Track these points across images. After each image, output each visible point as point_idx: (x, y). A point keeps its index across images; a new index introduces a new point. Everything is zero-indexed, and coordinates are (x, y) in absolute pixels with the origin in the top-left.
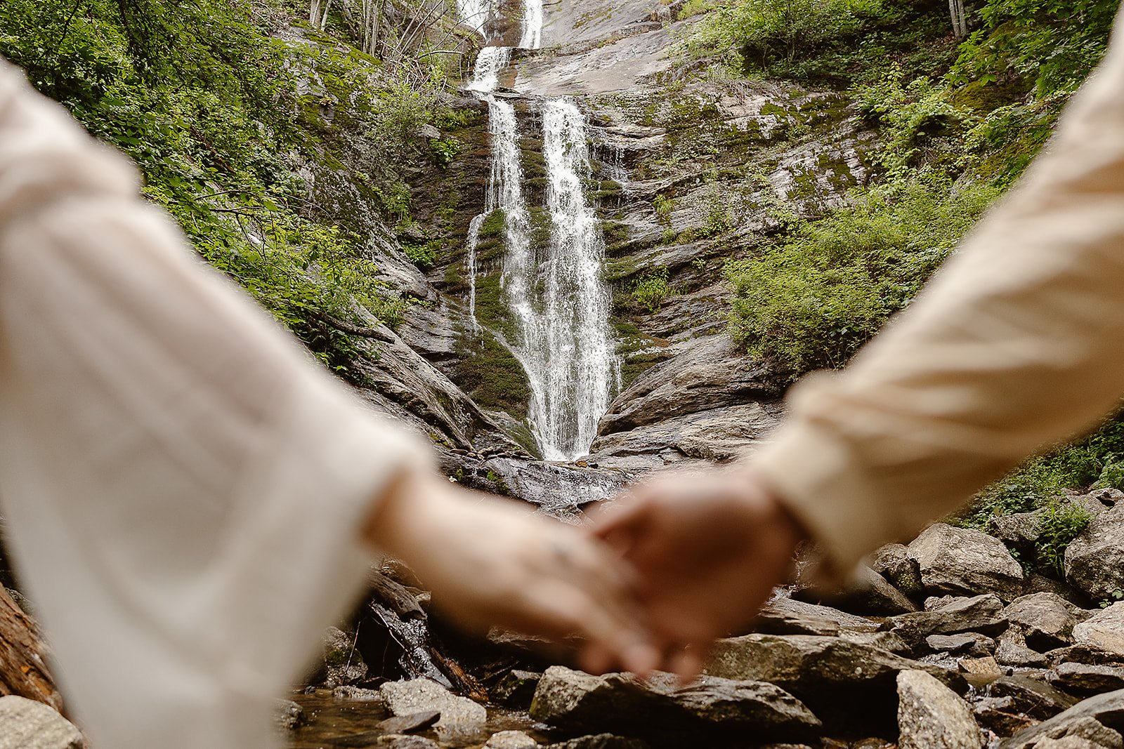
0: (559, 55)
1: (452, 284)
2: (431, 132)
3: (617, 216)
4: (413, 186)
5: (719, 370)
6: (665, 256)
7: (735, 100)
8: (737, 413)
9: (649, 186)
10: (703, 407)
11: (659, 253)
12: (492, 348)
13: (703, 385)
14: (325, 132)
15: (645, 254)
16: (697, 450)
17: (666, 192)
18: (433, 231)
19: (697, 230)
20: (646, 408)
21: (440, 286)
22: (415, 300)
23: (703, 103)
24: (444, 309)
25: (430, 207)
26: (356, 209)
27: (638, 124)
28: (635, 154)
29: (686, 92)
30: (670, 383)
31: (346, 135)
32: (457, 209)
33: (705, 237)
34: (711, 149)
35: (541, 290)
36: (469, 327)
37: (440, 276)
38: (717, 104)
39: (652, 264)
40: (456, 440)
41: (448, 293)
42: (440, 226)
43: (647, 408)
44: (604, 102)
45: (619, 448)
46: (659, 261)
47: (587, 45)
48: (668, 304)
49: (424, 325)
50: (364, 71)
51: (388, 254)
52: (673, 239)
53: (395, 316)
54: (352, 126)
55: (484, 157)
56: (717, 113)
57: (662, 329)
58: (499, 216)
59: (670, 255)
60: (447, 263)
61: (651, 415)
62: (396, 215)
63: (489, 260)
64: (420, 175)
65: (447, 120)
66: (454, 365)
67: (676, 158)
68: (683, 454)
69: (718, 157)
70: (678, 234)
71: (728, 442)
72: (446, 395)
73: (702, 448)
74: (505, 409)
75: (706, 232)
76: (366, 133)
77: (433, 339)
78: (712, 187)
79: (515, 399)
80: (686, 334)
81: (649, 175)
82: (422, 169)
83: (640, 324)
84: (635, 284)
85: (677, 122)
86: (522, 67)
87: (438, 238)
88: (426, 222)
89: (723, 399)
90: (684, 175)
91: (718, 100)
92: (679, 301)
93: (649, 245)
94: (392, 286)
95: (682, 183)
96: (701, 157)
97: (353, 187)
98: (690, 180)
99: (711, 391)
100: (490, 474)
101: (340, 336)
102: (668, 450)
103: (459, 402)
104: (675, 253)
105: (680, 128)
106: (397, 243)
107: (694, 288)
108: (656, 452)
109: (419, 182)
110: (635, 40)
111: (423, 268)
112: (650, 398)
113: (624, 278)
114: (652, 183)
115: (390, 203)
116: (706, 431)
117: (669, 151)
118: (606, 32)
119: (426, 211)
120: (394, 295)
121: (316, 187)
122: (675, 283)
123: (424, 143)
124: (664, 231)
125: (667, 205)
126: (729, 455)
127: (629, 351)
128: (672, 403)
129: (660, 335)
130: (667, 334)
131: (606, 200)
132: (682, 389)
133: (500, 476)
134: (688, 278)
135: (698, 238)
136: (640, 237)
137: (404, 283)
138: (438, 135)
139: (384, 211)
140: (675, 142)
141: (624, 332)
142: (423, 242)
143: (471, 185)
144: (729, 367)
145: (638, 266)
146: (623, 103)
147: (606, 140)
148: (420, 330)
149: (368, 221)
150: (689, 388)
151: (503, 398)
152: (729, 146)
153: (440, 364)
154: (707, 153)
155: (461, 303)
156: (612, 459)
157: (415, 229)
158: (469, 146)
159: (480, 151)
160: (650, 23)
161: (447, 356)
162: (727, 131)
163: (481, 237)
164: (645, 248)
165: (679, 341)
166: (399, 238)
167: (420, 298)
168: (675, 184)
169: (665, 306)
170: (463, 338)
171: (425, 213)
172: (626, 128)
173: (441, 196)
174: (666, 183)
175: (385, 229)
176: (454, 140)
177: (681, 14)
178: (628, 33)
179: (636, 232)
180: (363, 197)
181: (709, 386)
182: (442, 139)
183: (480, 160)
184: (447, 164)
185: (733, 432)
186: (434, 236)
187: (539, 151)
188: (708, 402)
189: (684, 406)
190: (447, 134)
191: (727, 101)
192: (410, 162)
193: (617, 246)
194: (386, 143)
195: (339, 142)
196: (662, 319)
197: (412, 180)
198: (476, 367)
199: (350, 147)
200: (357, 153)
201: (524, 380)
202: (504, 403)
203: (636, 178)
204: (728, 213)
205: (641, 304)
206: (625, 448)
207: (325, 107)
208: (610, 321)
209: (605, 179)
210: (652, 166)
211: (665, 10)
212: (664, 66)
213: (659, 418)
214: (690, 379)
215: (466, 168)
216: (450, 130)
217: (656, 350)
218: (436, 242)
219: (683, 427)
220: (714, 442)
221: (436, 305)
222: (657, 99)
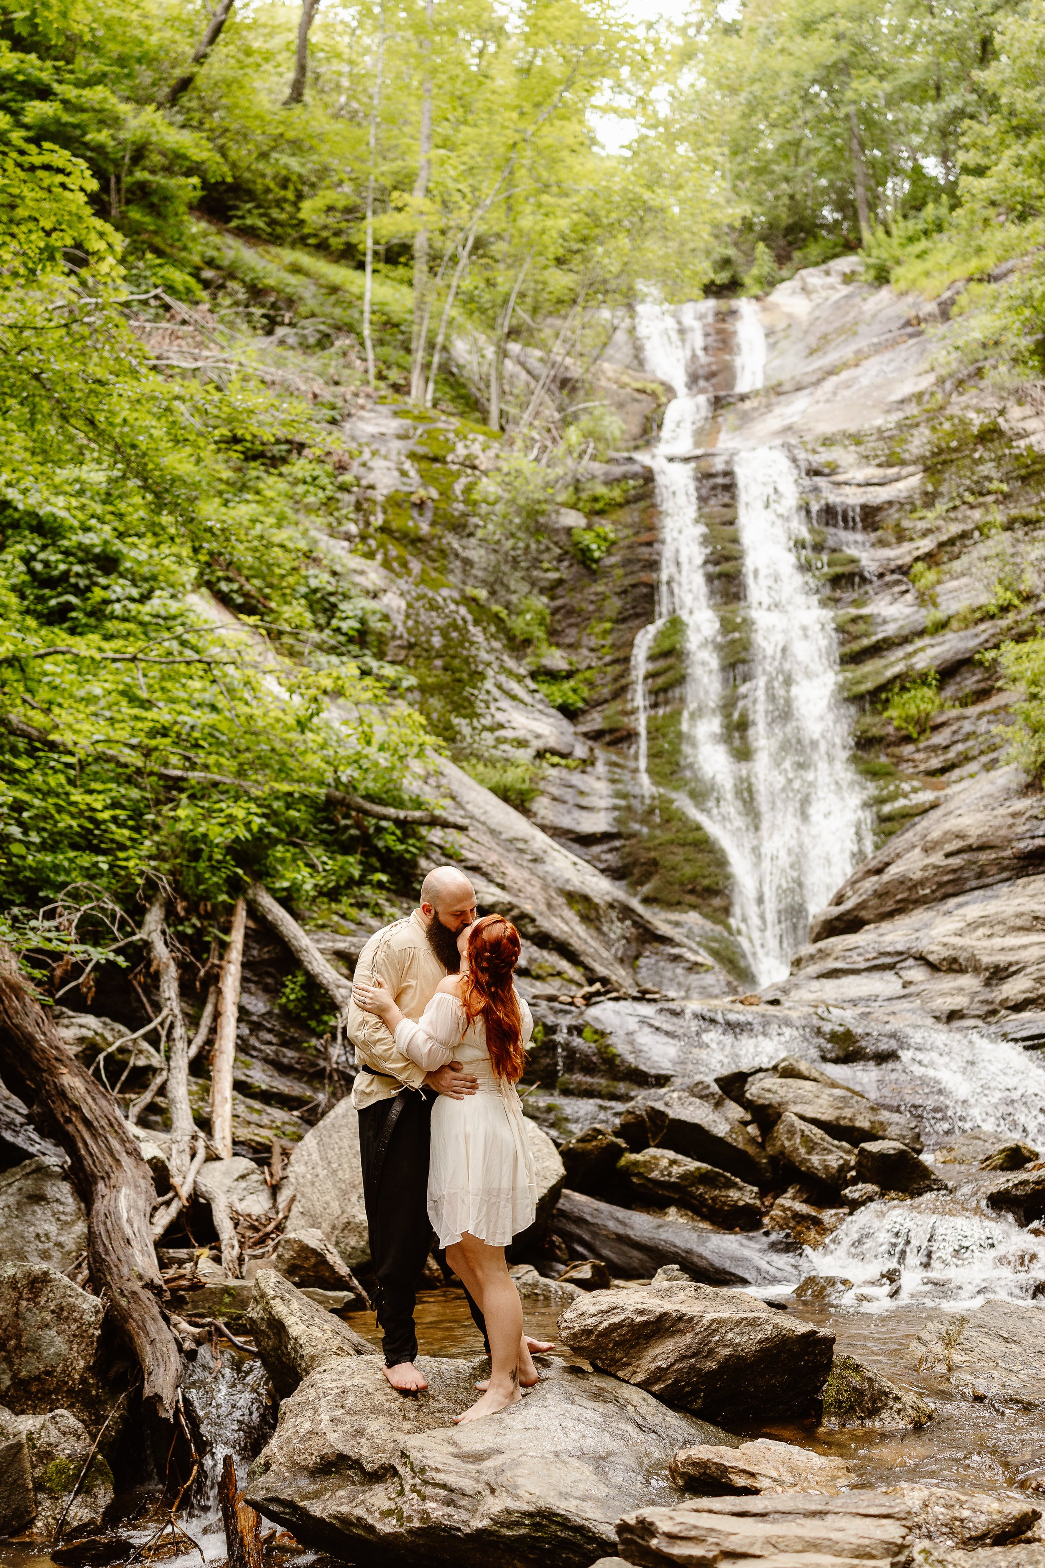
0: (779, 394)
1: (611, 731)
2: (573, 519)
3: (855, 603)
4: (553, 598)
5: (996, 823)
6: (931, 652)
7: (1028, 410)
8: (1031, 889)
9: (902, 553)
10: (974, 883)
11: (922, 649)
12: (671, 817)
13: (970, 849)
14: (420, 540)
15: (900, 653)
16: (955, 960)
17: (929, 558)
18: (584, 658)
19: (980, 608)
20: (878, 895)
21: (595, 736)
22: (556, 759)
23: (977, 421)
24: (601, 768)
25: (576, 625)
26: (465, 639)
27: (880, 465)
28: (878, 509)
29: (954, 410)
30: (918, 850)
31: (453, 541)
32: (617, 621)
33: (992, 617)
34: (995, 485)
35: (743, 726)
36: (636, 791)
37: (596, 721)
38: (1000, 420)
39: (911, 667)
40: (587, 968)
41: (609, 744)
42: (592, 650)
43: (881, 895)
44: (828, 442)
45: (831, 964)
46: (921, 662)
47: (819, 375)
48: (943, 725)
49: (569, 795)
50: (476, 448)
51: (514, 698)
52: (942, 626)
53: (525, 786)
54: (459, 527)
55: (649, 544)
56: (1000, 433)
57: (936, 763)
58: (676, 625)
59: (937, 650)
60: (606, 701)
61: (890, 905)
62: (528, 642)
63: (665, 690)
64: (560, 582)
65: (596, 499)
66: (616, 849)
67: (941, 506)
68: (934, 967)
69: (1007, 496)
70: (949, 618)
71: (1012, 940)
72: (586, 899)
73: (963, 957)
74: (694, 907)
75: (993, 609)
76: (480, 533)
77: (584, 814)
78: (1000, 541)
79: (711, 892)
80: (973, 767)
81: (901, 536)
82: (564, 572)
83: (900, 760)
84: (887, 700)
85: (938, 454)
86: (728, 418)
87: (590, 668)
88: (572, 647)
89: (1003, 869)
90: (955, 529)
91: (1002, 412)
92: (958, 719)
93: (906, 640)
94: (521, 743)
95: (951, 542)
96: (981, 499)
97: (463, 610)
98: (964, 535)
99: (984, 857)
100: (587, 1032)
101: (385, 829)
102: (911, 962)
103: (611, 906)
104: (945, 647)
105: (944, 463)
106: (529, 681)
107: (982, 695)
108: (891, 967)
109: (559, 591)
110: (888, 355)
111: (569, 713)
112: (886, 877)
113: (869, 692)
114: (906, 546)
115: (519, 625)
116: (973, 926)
117: (930, 499)
118: (847, 351)
119: (573, 632)
120: (524, 755)
121: (408, 616)
122: (950, 690)
123: (563, 538)
124: (927, 616)
125: (931, 576)
126: (1010, 964)
127: (882, 801)
128: (922, 883)
129: (932, 773)
130: (943, 771)
131: (836, 581)
132: (937, 858)
133: (603, 1034)
134: (970, 682)
135: (982, 620)
136: (890, 630)
137: (538, 736)
138: (583, 522)
139: (511, 638)
140: (937, 484)
141: (874, 774)
142: (570, 675)
143: (634, 586)
144: (1014, 815)
145: (889, 673)
146: (857, 439)
147: (833, 497)
148: (564, 802)
149: (484, 656)
150: (948, 855)
151: (692, 892)
152: (1024, 479)
153: (596, 849)
154: (989, 493)
155: (626, 757)
156: (816, 985)
157: (556, 659)
158: (629, 532)
159: (645, 537)
160: (910, 330)
161: (606, 837)
162: (1017, 457)
163: (651, 658)
164: (900, 644)
165: (961, 779)
166: (533, 675)
167: (563, 756)
168: (941, 545)
169: (936, 728)
170: (629, 808)
171: (572, 635)
172: (861, 474)
173: (591, 608)
174: (926, 545)
175: (510, 663)
176: (606, 527)
177: (955, 310)
178: (877, 349)
179: (885, 622)
180: (476, 622)
181: (981, 848)
182: (589, 527)
183: (645, 550)
184: (597, 561)
185: (1019, 922)
186: (583, 666)
187: (731, 523)
188: (980, 875)
189: (940, 885)
190: (596, 519)
191: (1015, 412)
192: (546, 565)
193: (856, 646)
194: (510, 543)
195: (442, 551)
196: (934, 749)
197: (551, 590)
198: (648, 849)
199: (457, 555)
200: (467, 563)
201: (721, 862)
202: (692, 899)
203: (882, 543)
204: (1026, 576)
205: (899, 729)
206: (839, 965)
207: (420, 506)
208: (854, 759)
209: (834, 551)
210: (906, 524)
211: (931, 307)
212: (926, 382)
213: (902, 908)
214: (950, 841)
215: (627, 562)
216: (600, 513)
217: (926, 797)
218: (588, 674)
219: (939, 920)
220: (986, 943)
221: (587, 763)
222: (908, 426)
